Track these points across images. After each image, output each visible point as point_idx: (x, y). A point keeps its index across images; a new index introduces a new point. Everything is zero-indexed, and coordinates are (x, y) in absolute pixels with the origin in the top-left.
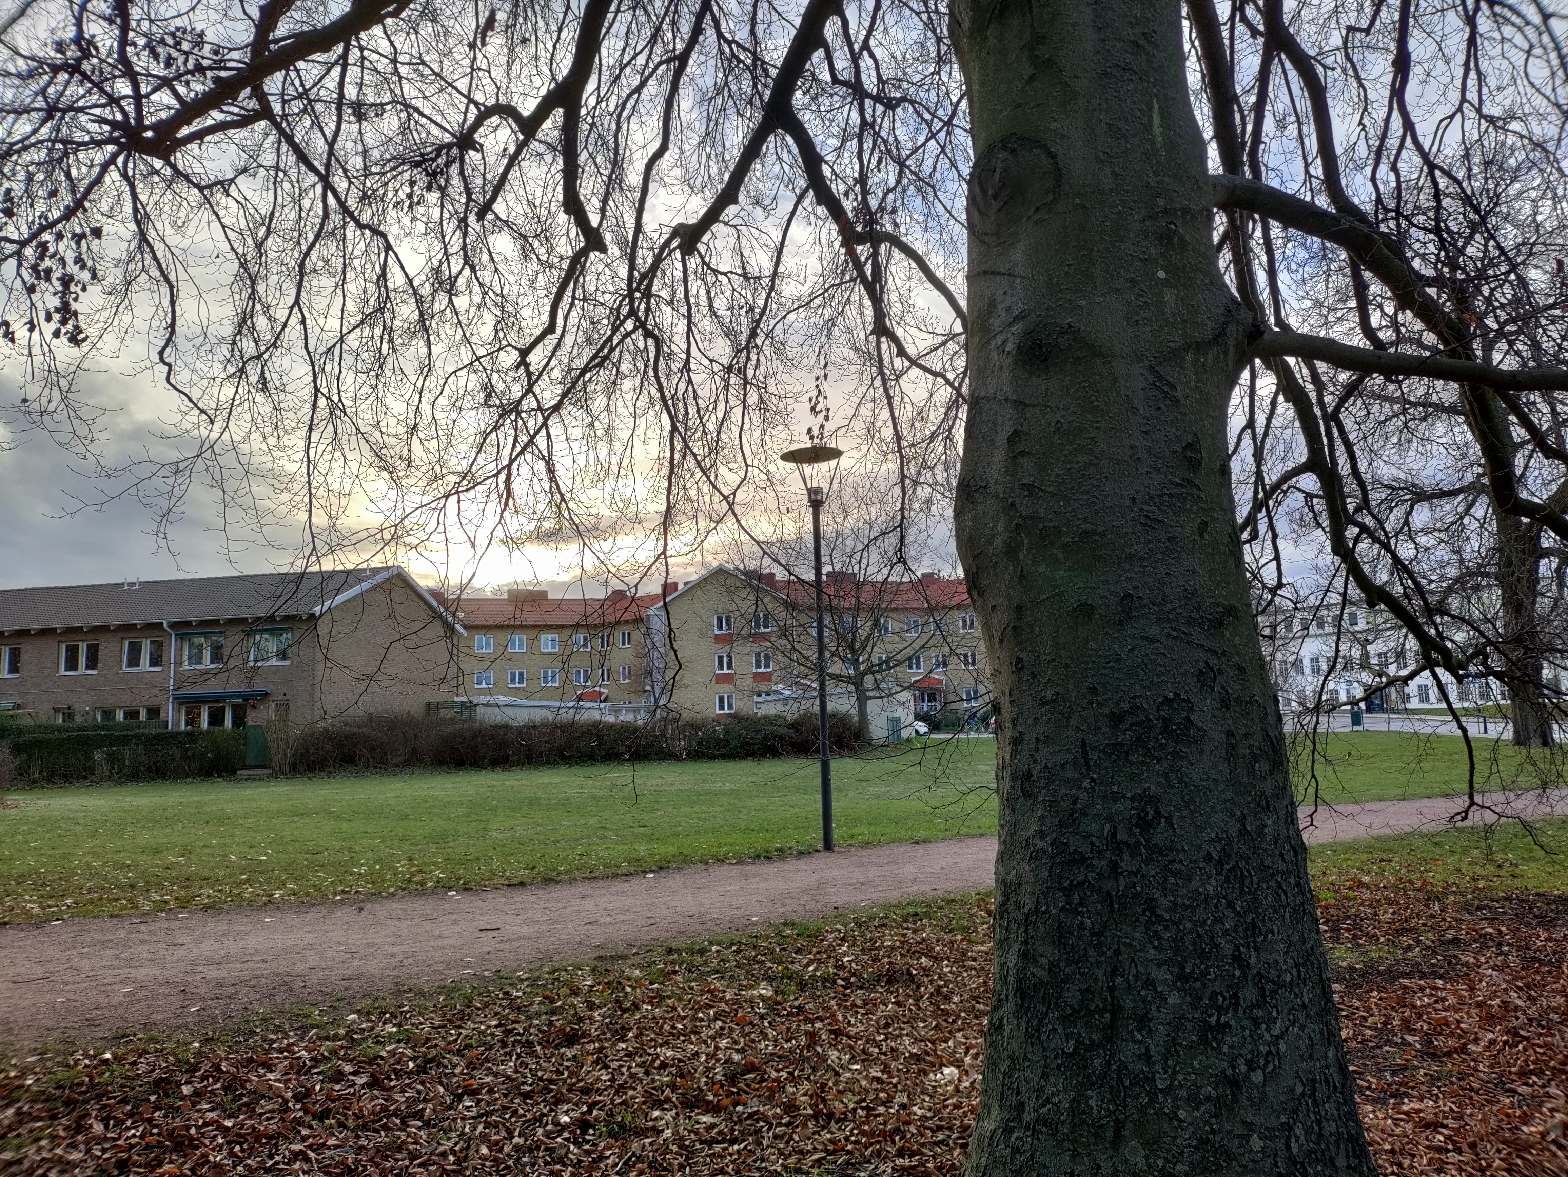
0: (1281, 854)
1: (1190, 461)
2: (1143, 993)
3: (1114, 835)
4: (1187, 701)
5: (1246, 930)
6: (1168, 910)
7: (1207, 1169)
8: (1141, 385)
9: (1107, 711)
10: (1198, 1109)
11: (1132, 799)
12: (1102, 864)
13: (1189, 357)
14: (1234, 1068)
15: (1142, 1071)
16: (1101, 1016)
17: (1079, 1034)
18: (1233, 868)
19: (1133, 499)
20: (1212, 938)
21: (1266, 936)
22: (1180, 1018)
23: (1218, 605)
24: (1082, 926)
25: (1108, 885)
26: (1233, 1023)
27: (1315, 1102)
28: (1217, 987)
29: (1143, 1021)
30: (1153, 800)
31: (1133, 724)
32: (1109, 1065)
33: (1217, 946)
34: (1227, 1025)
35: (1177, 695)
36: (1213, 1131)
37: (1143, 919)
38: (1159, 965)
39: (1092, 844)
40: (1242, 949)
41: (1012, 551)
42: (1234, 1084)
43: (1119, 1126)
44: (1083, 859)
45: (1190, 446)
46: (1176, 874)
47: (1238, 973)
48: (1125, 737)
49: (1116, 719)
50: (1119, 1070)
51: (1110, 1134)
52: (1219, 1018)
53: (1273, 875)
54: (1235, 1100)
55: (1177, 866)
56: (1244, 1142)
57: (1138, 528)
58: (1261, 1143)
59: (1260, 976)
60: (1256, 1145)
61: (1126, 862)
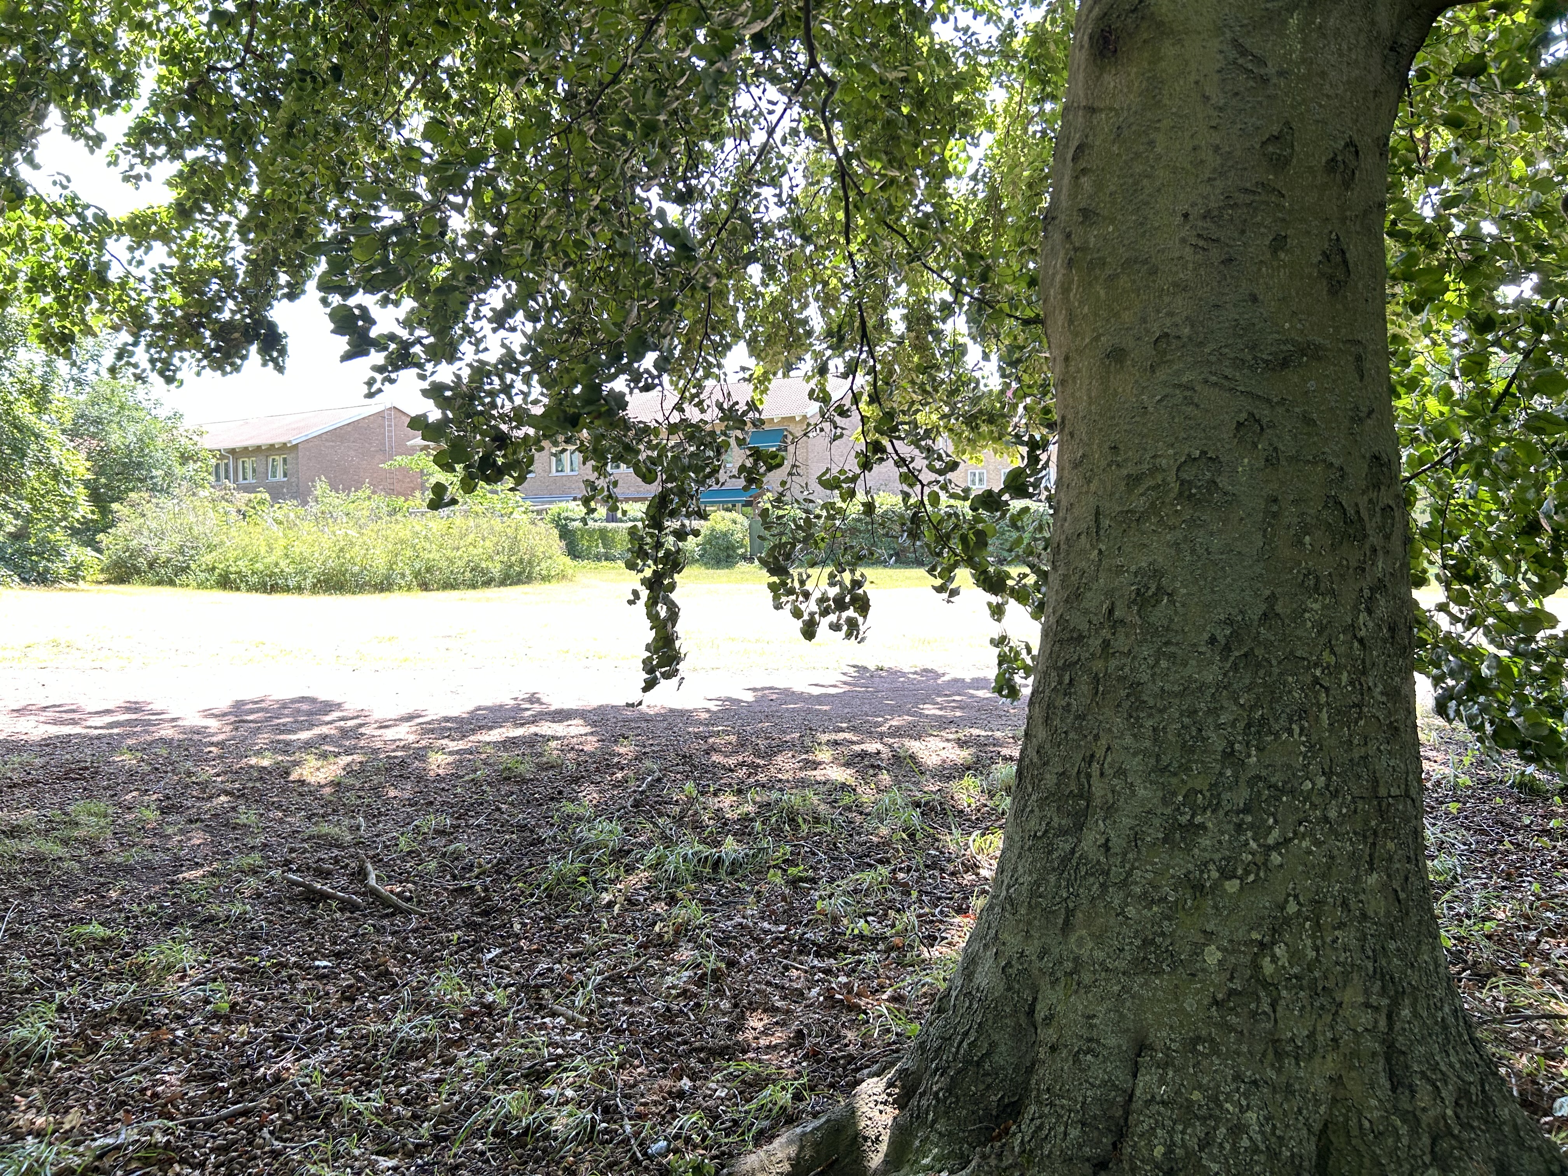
2: (1115, 781)
3: (1111, 611)
4: (1216, 460)
5: (1249, 726)
6: (1155, 696)
7: (1146, 970)
9: (1125, 472)
10: (1151, 909)
11: (1136, 574)
12: (1095, 643)
14: (1202, 872)
15: (1098, 861)
17: (1051, 819)
18: (1245, 655)
19: (1186, 216)
20: (1200, 730)
21: (1277, 735)
22: (1148, 812)
24: (1067, 708)
25: (1098, 665)
26: (1210, 825)
28: (1198, 783)
29: (1110, 810)
30: (1157, 573)
31: (1149, 488)
32: (1073, 851)
33: (1204, 739)
34: (1203, 827)
35: (1204, 453)
36: (1163, 934)
37: (1126, 705)
38: (1135, 754)
39: (1090, 622)
40: (1237, 746)
41: (1066, 289)
42: (1198, 888)
43: (1070, 913)
44: (1081, 637)
46: (1172, 657)
47: (1229, 773)
48: (1139, 503)
49: (1134, 480)
50: (1080, 858)
51: (1060, 921)
52: (1193, 816)
53: (1308, 668)
54: (1197, 906)
55: (1172, 649)
56: (1197, 951)
57: (1188, 250)
58: (1219, 955)
59: (1259, 777)
60: (1212, 956)
61: (1121, 643)
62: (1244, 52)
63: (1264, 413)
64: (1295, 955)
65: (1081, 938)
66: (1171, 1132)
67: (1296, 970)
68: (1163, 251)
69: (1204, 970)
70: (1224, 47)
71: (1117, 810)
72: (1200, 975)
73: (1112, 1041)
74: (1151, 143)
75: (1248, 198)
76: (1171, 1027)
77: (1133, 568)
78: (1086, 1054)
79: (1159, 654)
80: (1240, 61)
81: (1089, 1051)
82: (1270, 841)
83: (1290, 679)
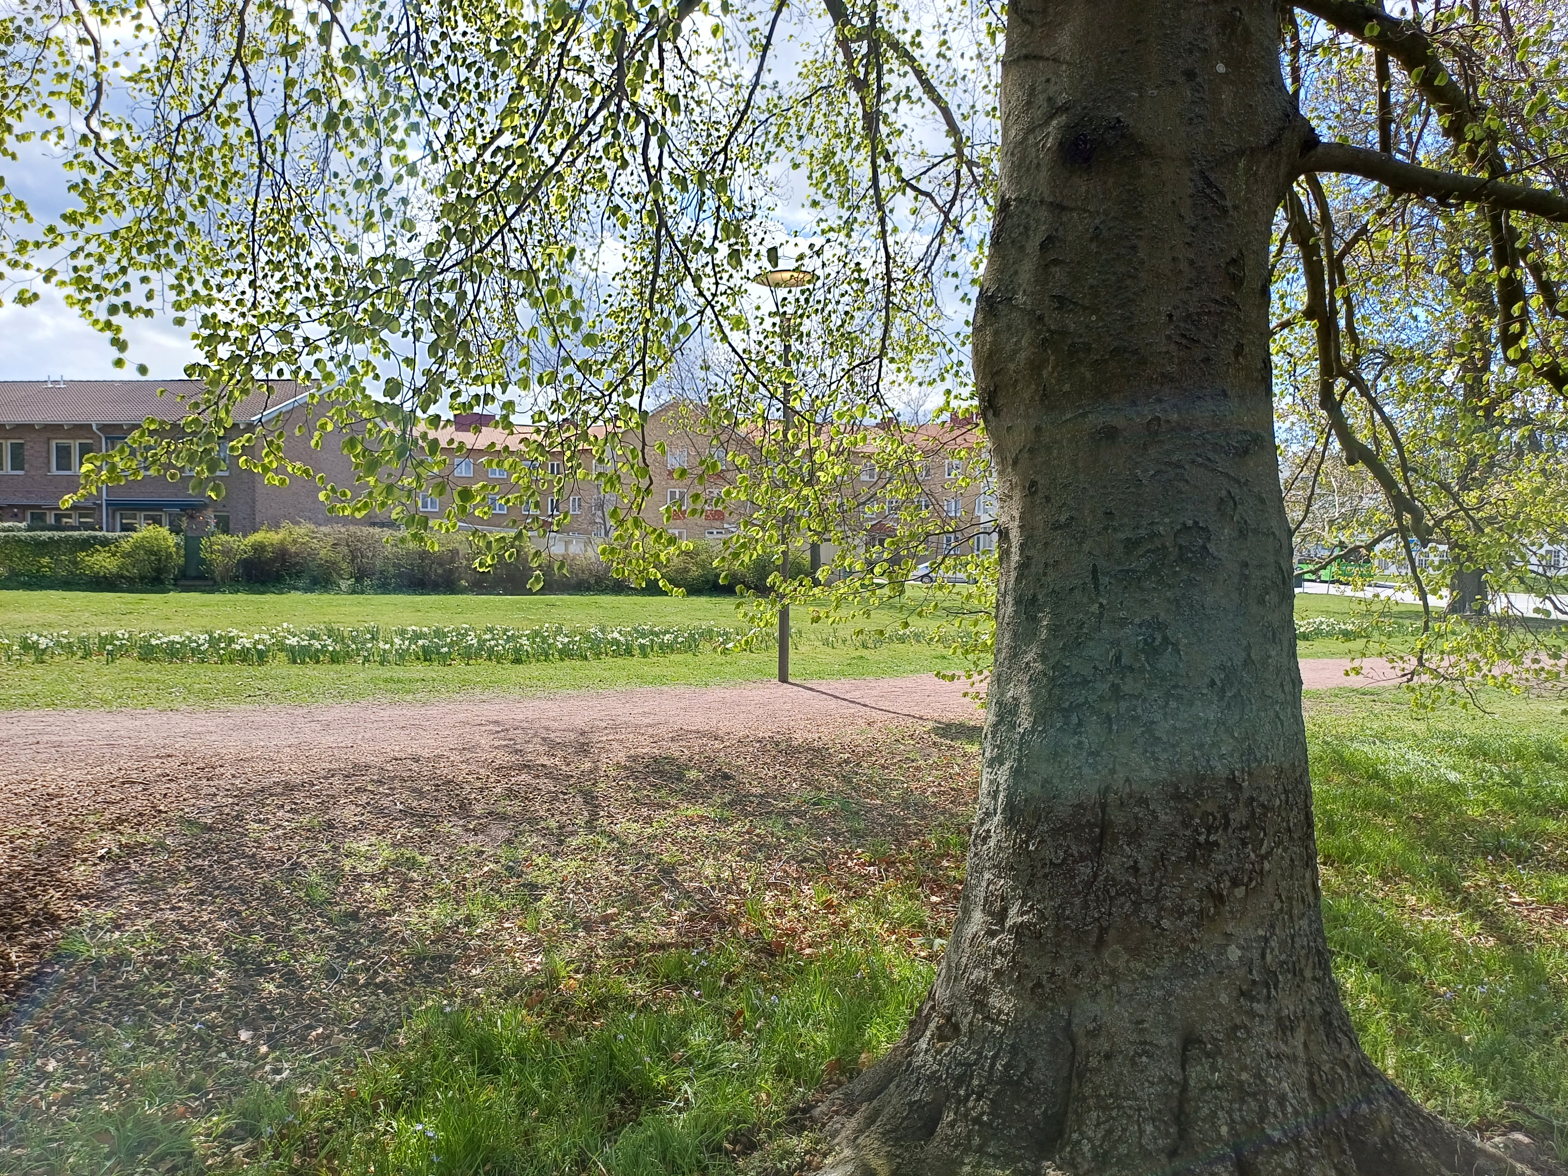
0: (1282, 685)
1: (1233, 277)
2: (1136, 810)
3: (1118, 659)
4: (1205, 530)
5: (1242, 755)
6: (1168, 732)
7: (1185, 974)
8: (1190, 191)
9: (1122, 536)
10: (1181, 919)
11: (1140, 626)
12: (1103, 687)
13: (1241, 165)
14: (1219, 883)
15: (1128, 883)
16: (1091, 831)
17: (1069, 847)
18: (1235, 695)
19: (1170, 316)
20: (1208, 761)
21: (1260, 762)
22: (1171, 835)
23: (1245, 433)
24: (1079, 746)
25: (1108, 707)
26: (1221, 842)
27: (1291, 917)
28: (1210, 807)
29: (1134, 836)
30: (1162, 627)
31: (1148, 551)
32: (1095, 876)
33: (1212, 768)
36: (1194, 940)
37: (1141, 741)
38: (1154, 785)
39: (1095, 668)
41: (1036, 366)
42: (1219, 899)
43: (1103, 931)
44: (1085, 682)
45: (1234, 261)
46: (1180, 698)
47: (1230, 796)
48: (1139, 564)
49: (1131, 545)
50: (1106, 880)
51: (1093, 939)
54: (1218, 913)
55: (1179, 691)
56: (1222, 950)
57: (1173, 347)
58: (1239, 953)
59: (1252, 799)
60: (1234, 953)
61: (1129, 686)
62: (1210, 184)
64: (1282, 943)
65: (1116, 952)
66: (1230, 1113)
67: (1283, 957)
68: (1151, 344)
69: (1229, 967)
70: (1194, 177)
71: (1140, 835)
72: (1226, 971)
73: (1164, 1041)
74: (1134, 248)
75: (1219, 308)
76: (1214, 1021)
77: (1137, 621)
78: (1140, 1056)
79: (1168, 695)
80: (1208, 191)
81: (1145, 1053)
82: (1263, 851)
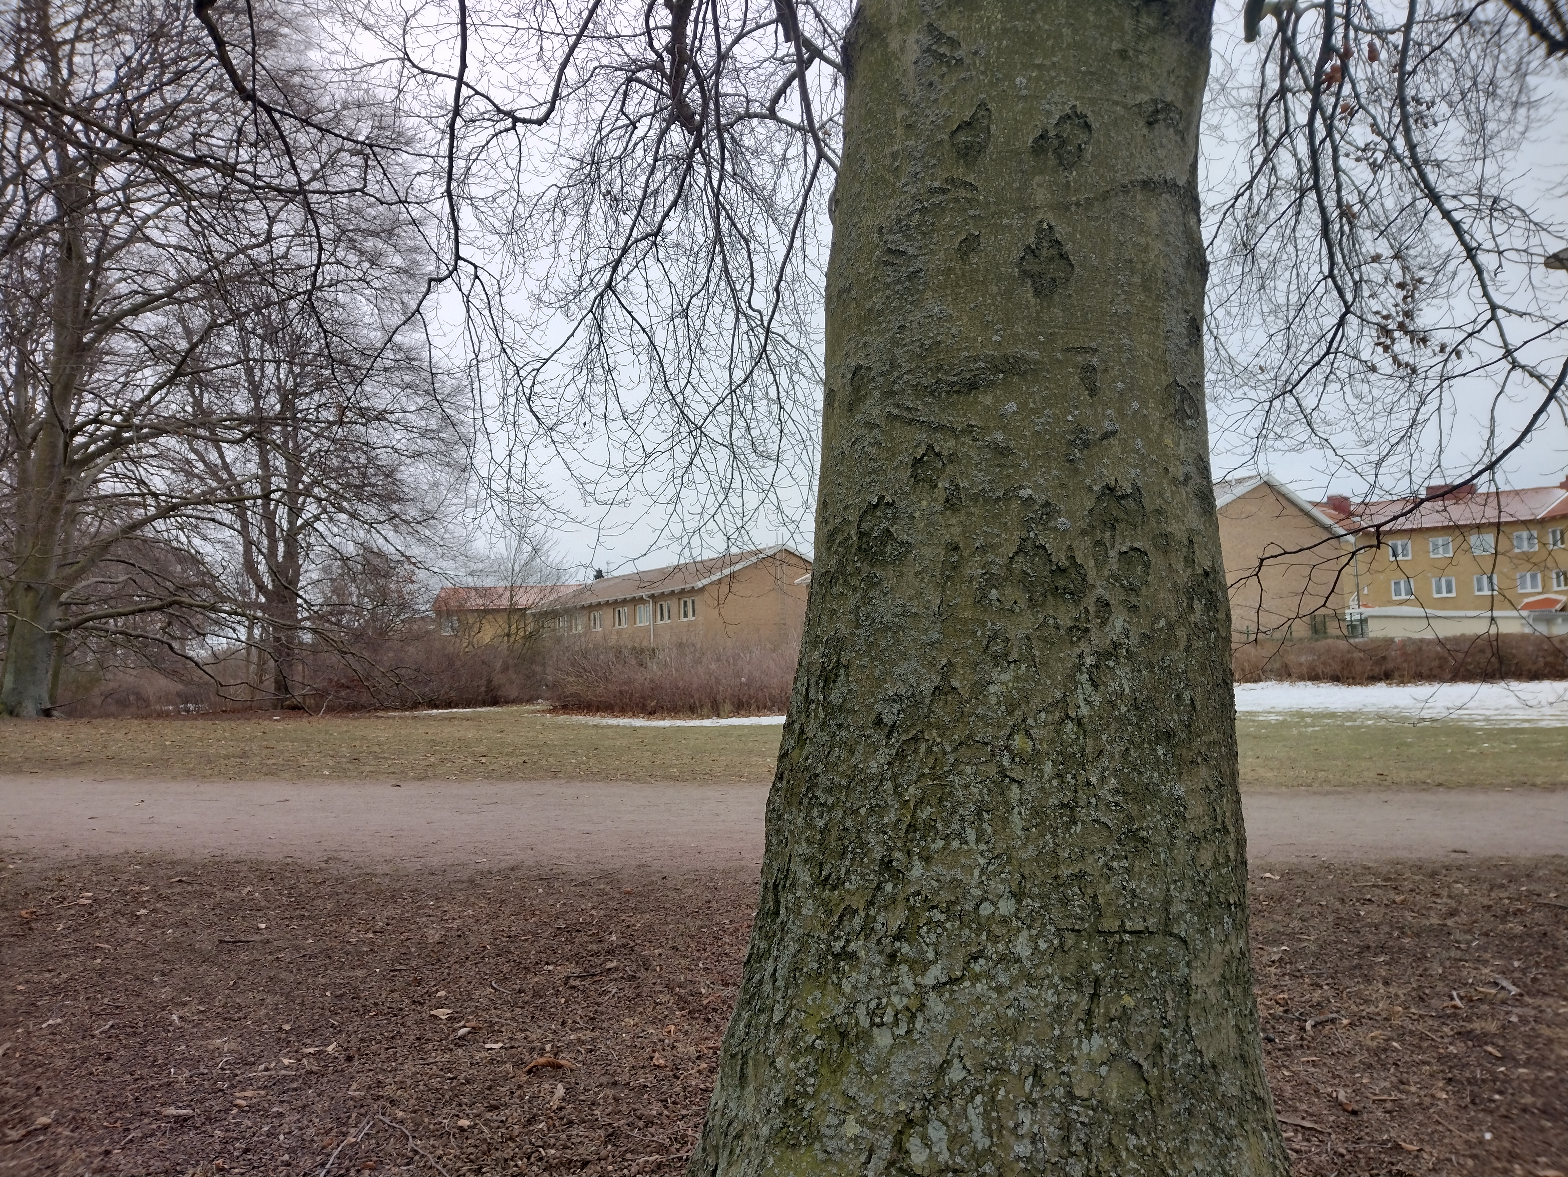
26: (862, 954)
34: (855, 956)
35: (881, 498)
52: (847, 943)
53: (992, 756)
62: (938, 37)
63: (946, 445)
64: (957, 1140)
69: (840, 1148)
70: (921, 36)
72: (836, 1154)
75: (937, 199)
80: (935, 47)
82: (930, 980)
83: (968, 770)
